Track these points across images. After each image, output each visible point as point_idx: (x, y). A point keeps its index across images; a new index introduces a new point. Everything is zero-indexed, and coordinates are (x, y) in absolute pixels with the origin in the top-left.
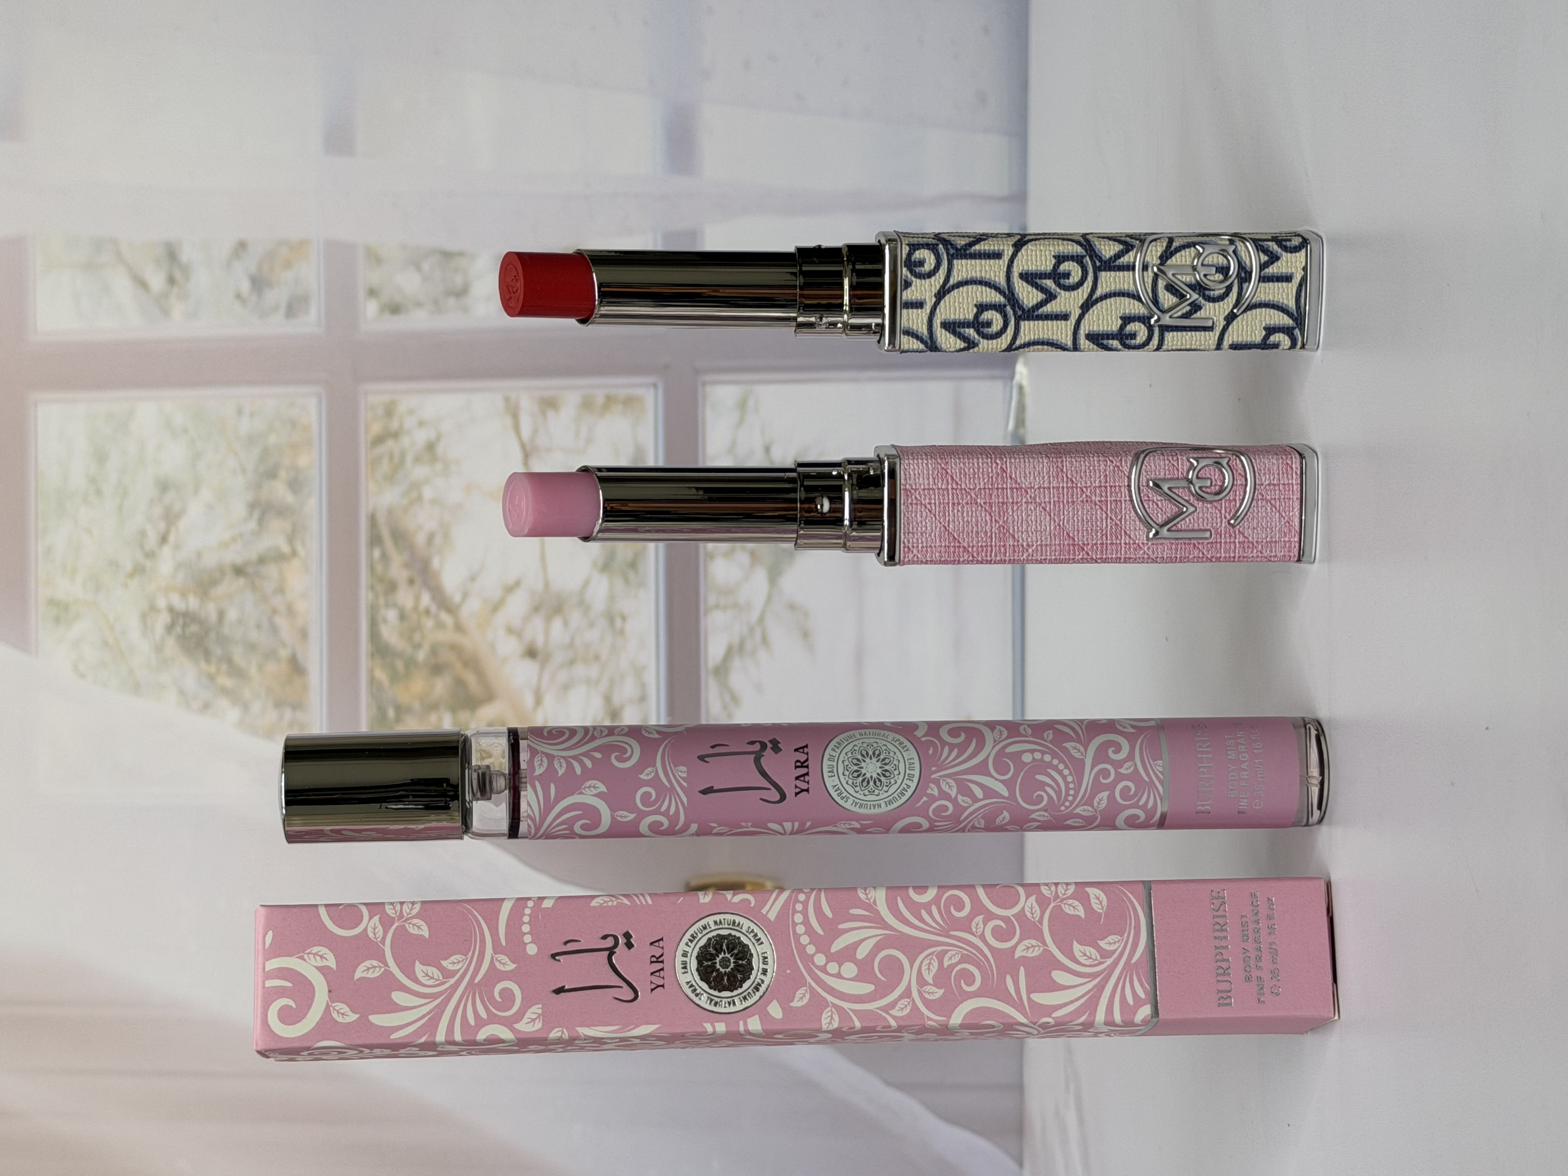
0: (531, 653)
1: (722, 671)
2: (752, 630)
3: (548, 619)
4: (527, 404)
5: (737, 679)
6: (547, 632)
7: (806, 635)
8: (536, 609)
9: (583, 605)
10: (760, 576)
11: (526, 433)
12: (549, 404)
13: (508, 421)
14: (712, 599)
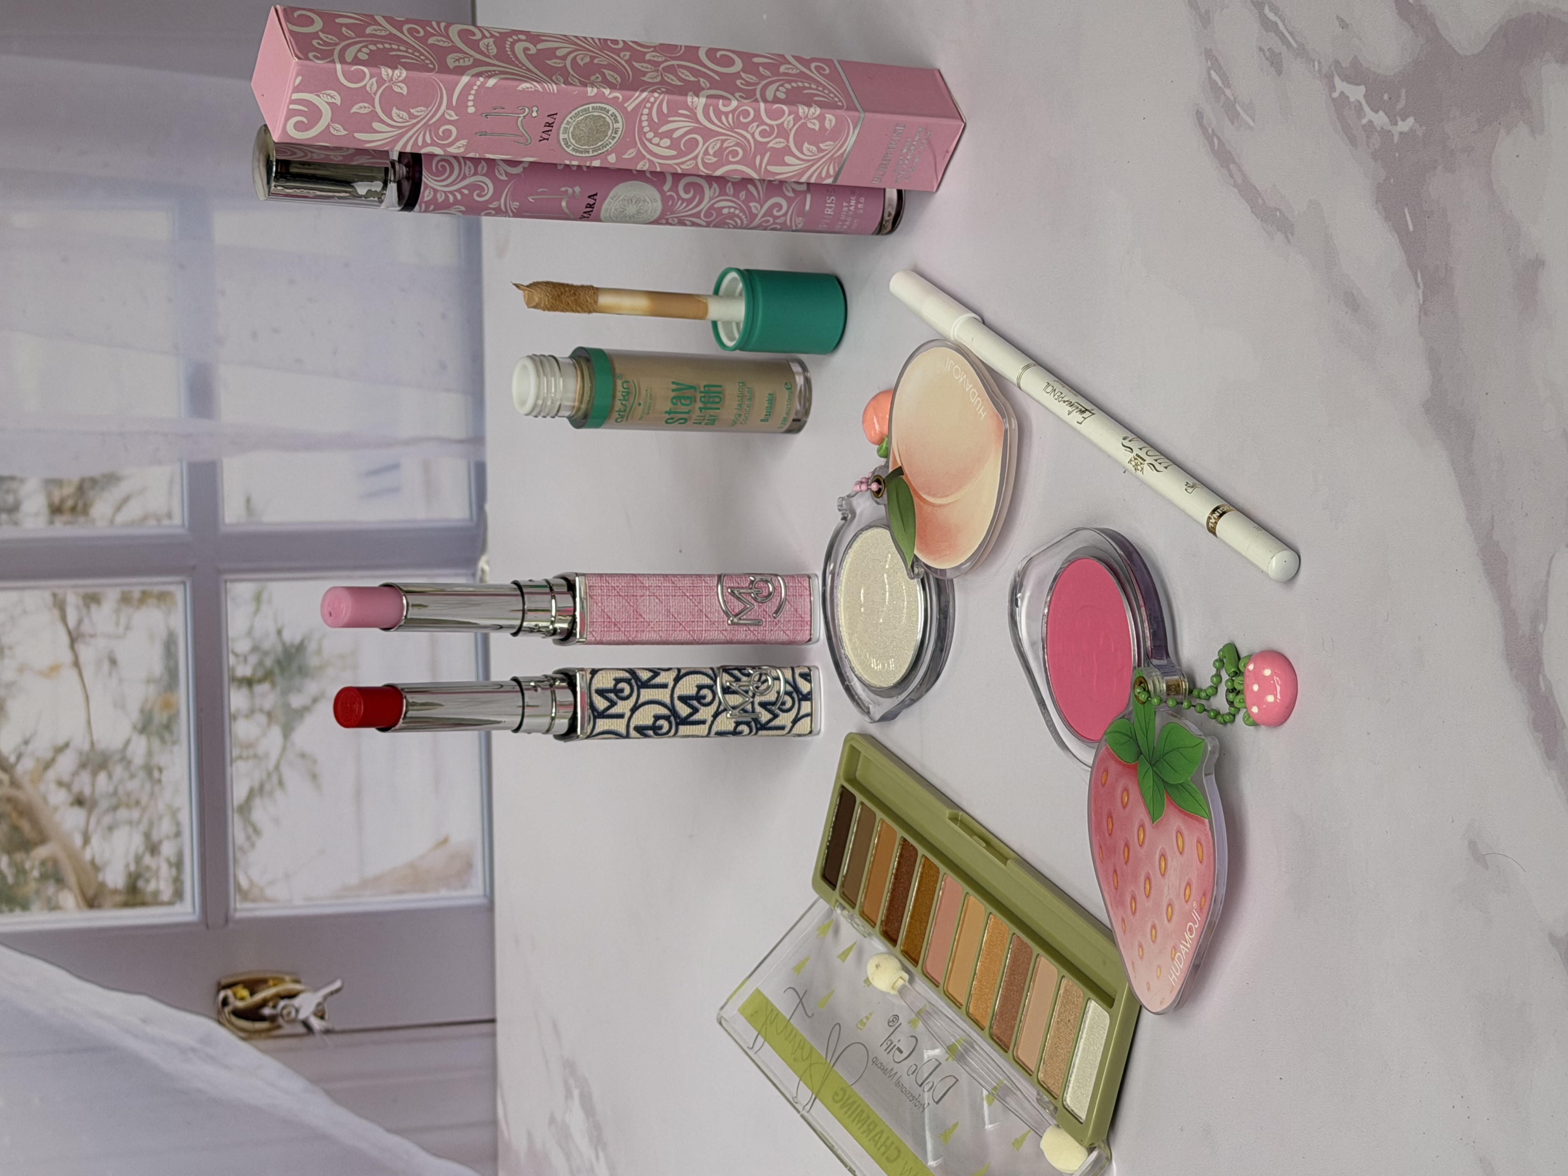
0: (79, 801)
1: (245, 809)
2: (269, 775)
3: (94, 774)
4: (72, 600)
5: (258, 814)
6: (93, 785)
7: (314, 777)
8: (83, 766)
9: (125, 760)
10: (276, 733)
11: (72, 622)
12: (92, 599)
13: (56, 613)
14: (236, 752)
